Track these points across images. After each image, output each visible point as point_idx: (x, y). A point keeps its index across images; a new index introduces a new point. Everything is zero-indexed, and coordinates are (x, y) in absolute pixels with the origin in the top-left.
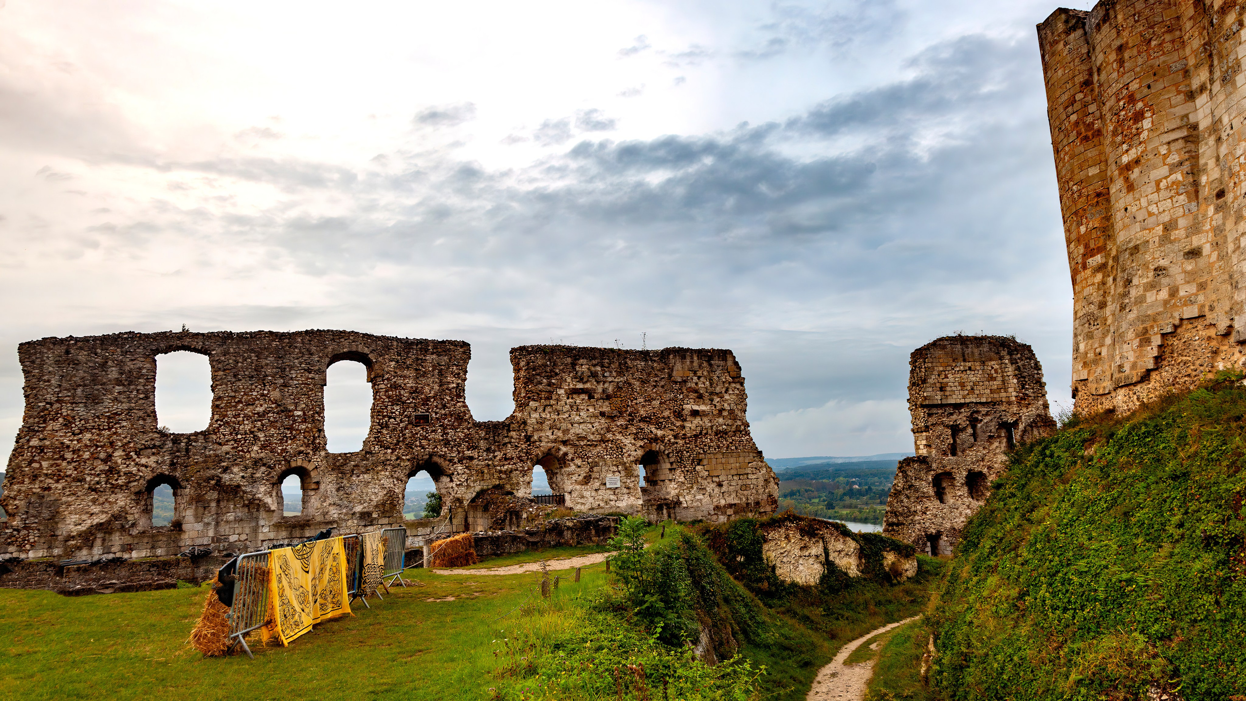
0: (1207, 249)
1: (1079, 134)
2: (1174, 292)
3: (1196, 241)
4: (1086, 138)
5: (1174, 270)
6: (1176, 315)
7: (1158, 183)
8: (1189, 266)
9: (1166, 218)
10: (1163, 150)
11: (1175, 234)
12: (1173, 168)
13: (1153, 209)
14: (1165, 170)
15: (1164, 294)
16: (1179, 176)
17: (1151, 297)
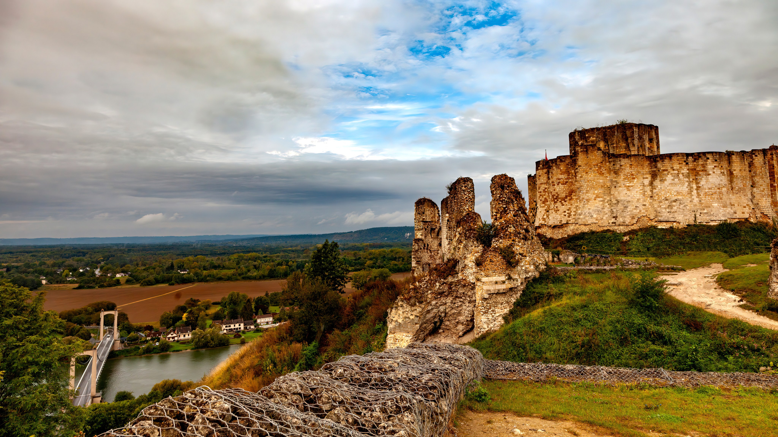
0: (647, 205)
1: (598, 172)
2: (640, 211)
3: (644, 203)
4: (600, 174)
5: (640, 207)
6: (641, 215)
7: (637, 191)
8: (644, 207)
9: (638, 198)
10: (639, 186)
11: (640, 201)
12: (641, 190)
13: (635, 196)
14: (639, 190)
15: (638, 211)
16: (641, 191)
17: (635, 211)
